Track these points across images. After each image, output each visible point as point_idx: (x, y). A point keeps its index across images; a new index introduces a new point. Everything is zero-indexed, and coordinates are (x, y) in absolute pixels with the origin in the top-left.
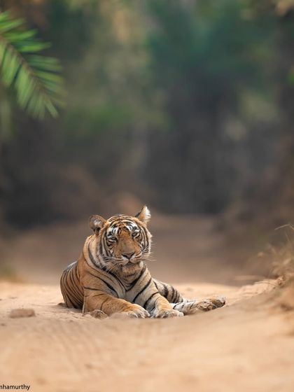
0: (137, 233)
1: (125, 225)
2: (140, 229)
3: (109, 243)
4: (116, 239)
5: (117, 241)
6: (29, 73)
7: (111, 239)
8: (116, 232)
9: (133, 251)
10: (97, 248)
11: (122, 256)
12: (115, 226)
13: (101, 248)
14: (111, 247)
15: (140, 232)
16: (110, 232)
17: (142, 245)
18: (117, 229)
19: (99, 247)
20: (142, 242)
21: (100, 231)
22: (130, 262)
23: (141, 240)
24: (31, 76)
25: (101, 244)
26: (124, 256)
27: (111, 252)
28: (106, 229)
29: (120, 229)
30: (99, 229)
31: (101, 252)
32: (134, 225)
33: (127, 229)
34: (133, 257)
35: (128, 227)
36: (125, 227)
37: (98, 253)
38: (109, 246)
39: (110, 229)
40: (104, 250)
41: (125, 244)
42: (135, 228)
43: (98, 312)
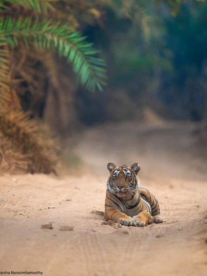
0: (129, 176)
2: (131, 174)
3: (114, 179)
4: (117, 177)
5: (117, 179)
9: (123, 185)
10: (108, 180)
12: (119, 170)
13: (110, 181)
14: (114, 181)
15: (131, 176)
16: (115, 173)
17: (131, 183)
18: (119, 172)
20: (131, 182)
21: (112, 171)
22: (120, 191)
23: (131, 180)
25: (110, 179)
26: (118, 187)
27: (114, 184)
28: (115, 171)
32: (129, 172)
34: (123, 189)
35: (124, 172)
37: (108, 183)
41: (120, 181)
42: (129, 173)
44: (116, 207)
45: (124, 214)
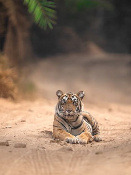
0: (76, 102)
1: (71, 97)
2: (78, 100)
3: (62, 104)
4: (65, 103)
5: (66, 104)
7: (64, 102)
8: (66, 99)
9: (72, 110)
10: (57, 105)
11: (66, 111)
12: (67, 97)
13: (59, 106)
14: (63, 106)
15: (77, 102)
16: (64, 99)
17: (77, 108)
18: (67, 98)
19: (58, 105)
20: (77, 107)
21: (60, 98)
22: (69, 114)
23: (77, 105)
25: (59, 104)
26: (67, 111)
27: (63, 108)
28: (63, 97)
29: (68, 98)
30: (60, 97)
31: (59, 108)
32: (75, 98)
33: (72, 99)
34: (71, 112)
35: (72, 98)
36: (71, 98)
37: (57, 108)
38: (62, 105)
39: (64, 98)
40: (60, 107)
41: (69, 105)
42: (76, 99)
43: (58, 140)
44: (63, 127)
45: (69, 134)
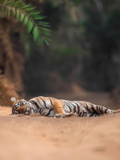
2: (19, 103)
6: (38, 27)
17: (25, 104)
24: (39, 29)
34: (27, 109)
